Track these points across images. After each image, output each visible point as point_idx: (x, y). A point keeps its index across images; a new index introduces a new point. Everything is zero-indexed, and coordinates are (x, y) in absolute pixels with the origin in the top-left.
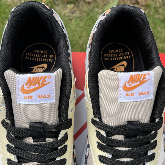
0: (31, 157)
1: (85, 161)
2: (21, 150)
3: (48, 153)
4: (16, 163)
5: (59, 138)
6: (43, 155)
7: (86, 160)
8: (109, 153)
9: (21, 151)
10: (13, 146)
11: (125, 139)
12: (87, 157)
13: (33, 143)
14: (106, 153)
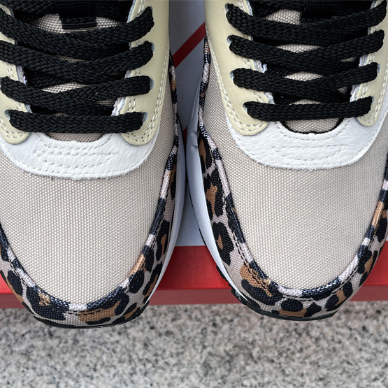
0: (59, 69)
1: (201, 98)
2: (33, 51)
3: (102, 58)
4: (23, 84)
5: (131, 18)
6: (91, 63)
7: (202, 96)
8: (259, 62)
9: (34, 53)
10: (13, 42)
11: (301, 22)
12: (205, 87)
13: (62, 31)
14: (252, 61)
